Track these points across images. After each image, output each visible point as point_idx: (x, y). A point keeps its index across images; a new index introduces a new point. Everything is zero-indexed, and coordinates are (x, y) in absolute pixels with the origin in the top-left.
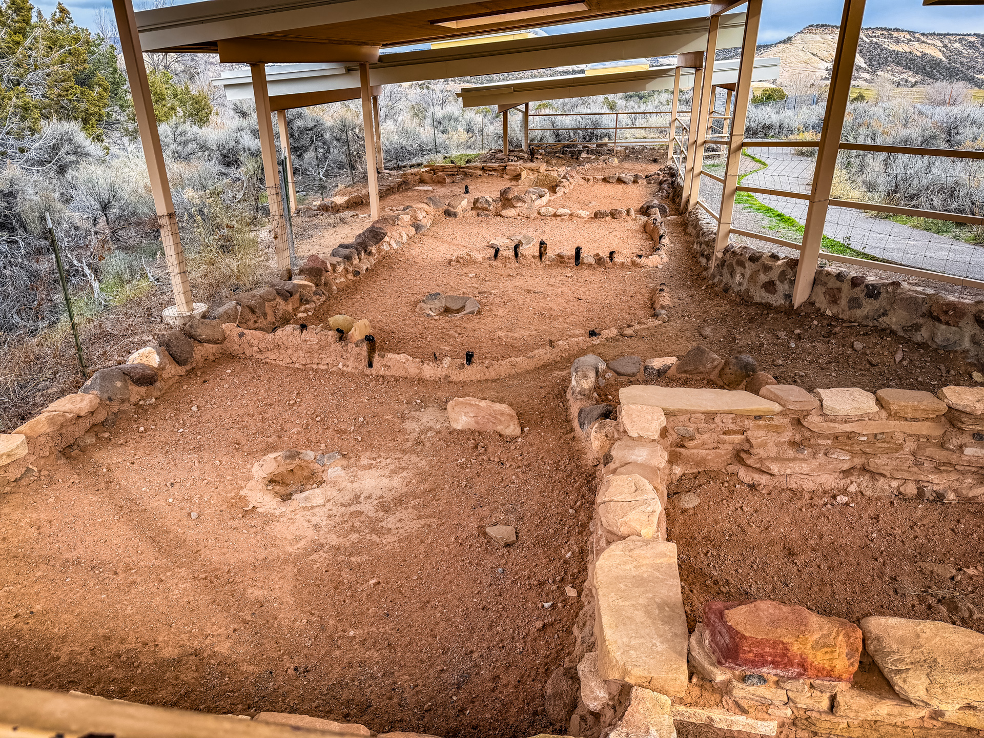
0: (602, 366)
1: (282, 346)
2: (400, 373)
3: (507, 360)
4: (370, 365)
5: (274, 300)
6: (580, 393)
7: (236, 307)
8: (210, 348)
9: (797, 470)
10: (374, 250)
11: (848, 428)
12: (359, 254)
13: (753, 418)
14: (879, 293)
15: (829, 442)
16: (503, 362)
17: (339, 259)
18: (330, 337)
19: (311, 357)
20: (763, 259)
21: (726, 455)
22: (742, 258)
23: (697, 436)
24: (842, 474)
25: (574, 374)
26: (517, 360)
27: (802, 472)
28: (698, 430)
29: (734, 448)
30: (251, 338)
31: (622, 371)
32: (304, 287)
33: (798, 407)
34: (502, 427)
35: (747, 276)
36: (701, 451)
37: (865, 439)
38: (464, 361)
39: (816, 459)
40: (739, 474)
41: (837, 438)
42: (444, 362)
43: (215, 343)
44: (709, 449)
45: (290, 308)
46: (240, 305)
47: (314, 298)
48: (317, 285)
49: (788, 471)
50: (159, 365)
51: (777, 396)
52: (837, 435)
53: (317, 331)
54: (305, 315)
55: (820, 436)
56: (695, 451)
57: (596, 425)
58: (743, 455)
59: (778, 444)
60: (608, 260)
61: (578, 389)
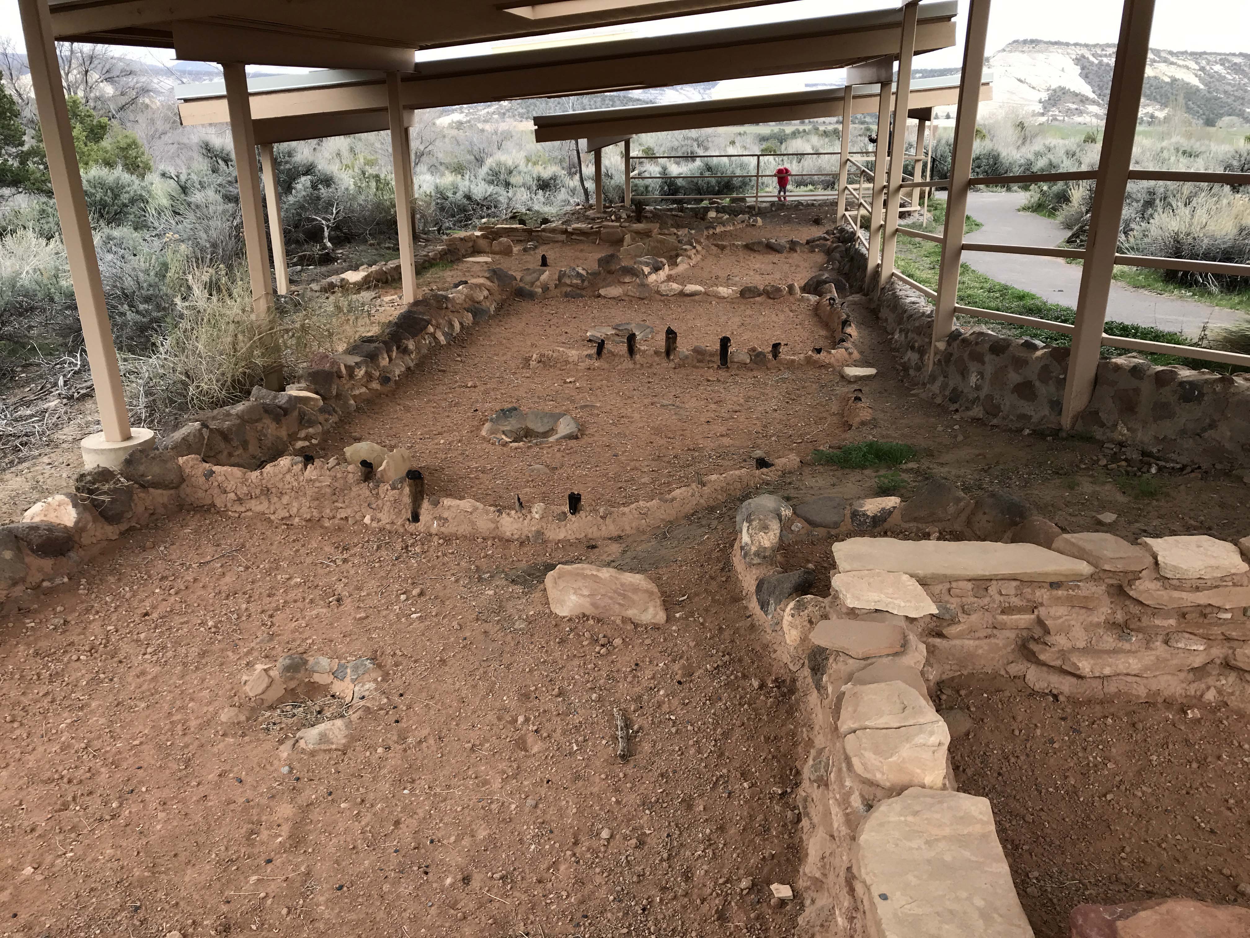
0: (787, 512)
1: (274, 490)
2: (464, 529)
3: (633, 506)
4: (416, 518)
5: (258, 420)
6: (757, 554)
7: (200, 430)
8: (160, 496)
9: (1122, 668)
10: (411, 345)
11: (1202, 598)
12: (389, 351)
13: (1047, 585)
14: (1202, 395)
15: (1172, 622)
16: (626, 510)
17: (358, 359)
18: (351, 475)
19: (320, 508)
20: (1011, 349)
21: (1005, 647)
22: (978, 349)
23: (962, 617)
24: (1191, 675)
25: (745, 525)
26: (648, 505)
27: (1129, 671)
28: (963, 607)
29: (1017, 635)
30: (224, 478)
31: (817, 519)
32: (305, 400)
33: (1120, 567)
34: (635, 611)
35: (988, 376)
36: (967, 642)
37: (1228, 616)
38: (566, 509)
39: (1152, 649)
40: (1028, 677)
41: (1184, 616)
42: (534, 510)
43: (166, 487)
44: (978, 638)
45: (283, 433)
46: (207, 427)
47: (321, 418)
48: (324, 398)
49: (1107, 671)
50: (77, 523)
51: (1084, 550)
52: (1185, 610)
53: (330, 465)
54: (307, 443)
55: (1156, 611)
56: (957, 642)
57: (792, 605)
58: (1033, 646)
59: (1089, 628)
60: (770, 357)
61: (754, 549)
